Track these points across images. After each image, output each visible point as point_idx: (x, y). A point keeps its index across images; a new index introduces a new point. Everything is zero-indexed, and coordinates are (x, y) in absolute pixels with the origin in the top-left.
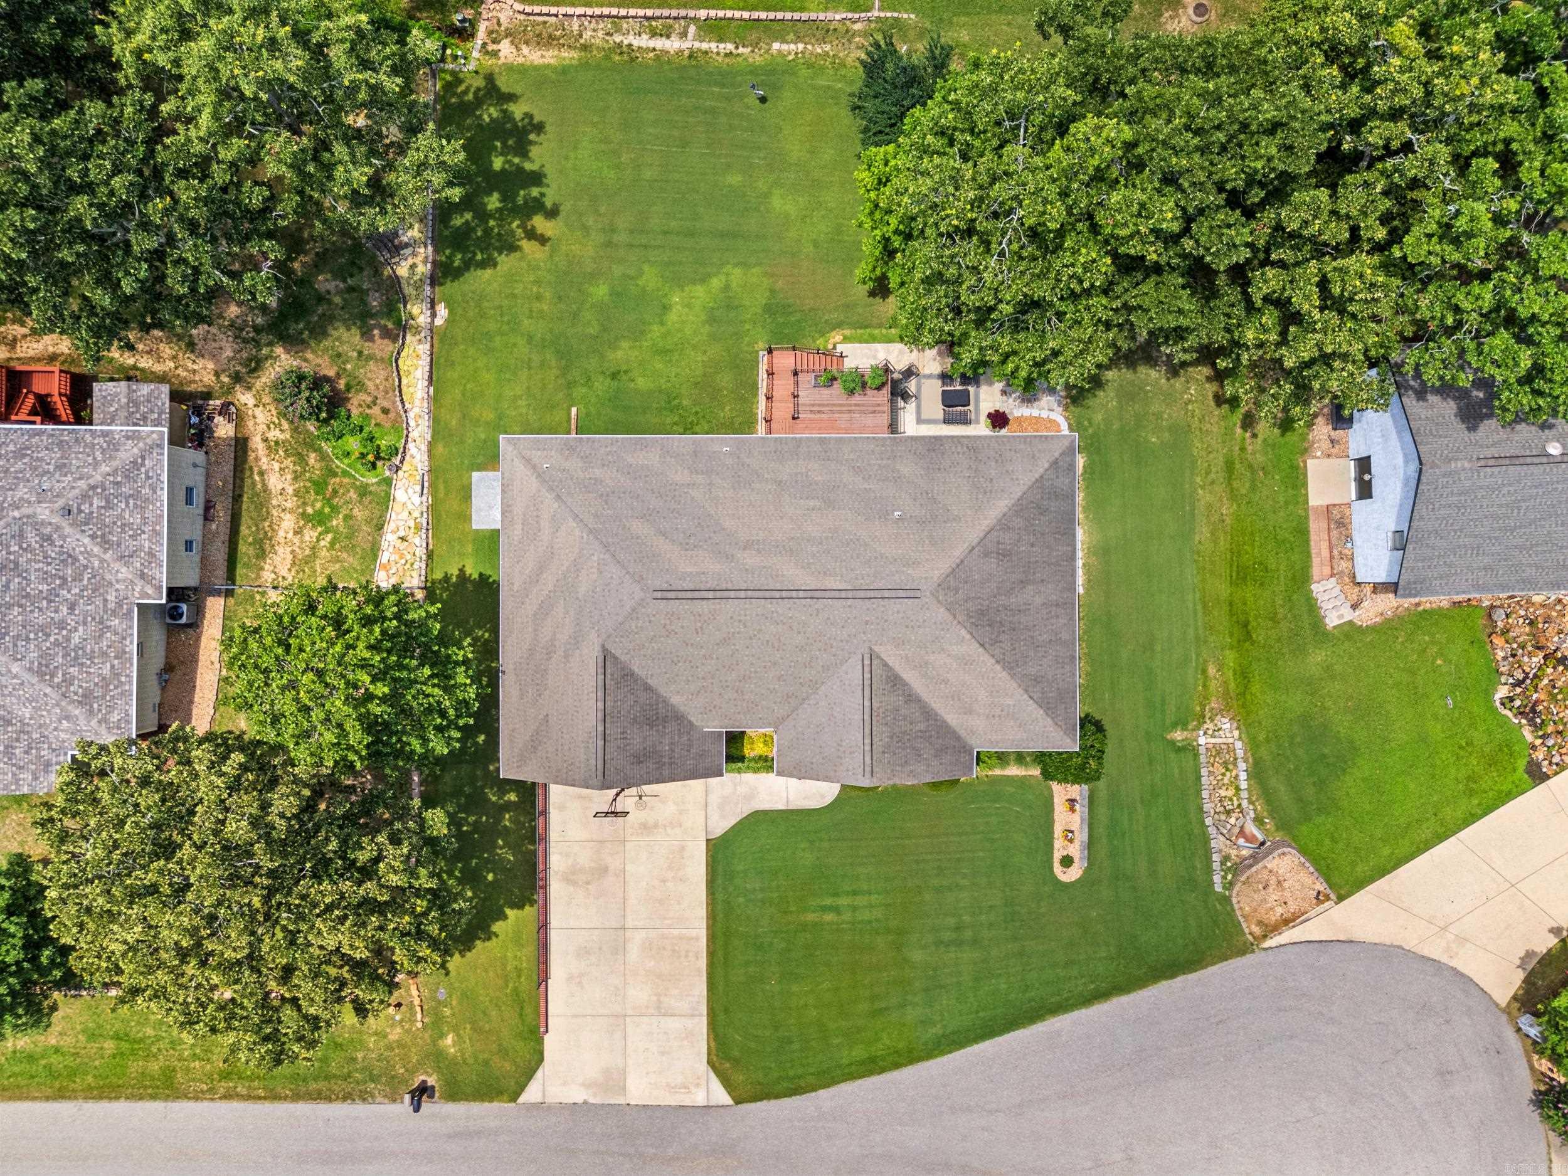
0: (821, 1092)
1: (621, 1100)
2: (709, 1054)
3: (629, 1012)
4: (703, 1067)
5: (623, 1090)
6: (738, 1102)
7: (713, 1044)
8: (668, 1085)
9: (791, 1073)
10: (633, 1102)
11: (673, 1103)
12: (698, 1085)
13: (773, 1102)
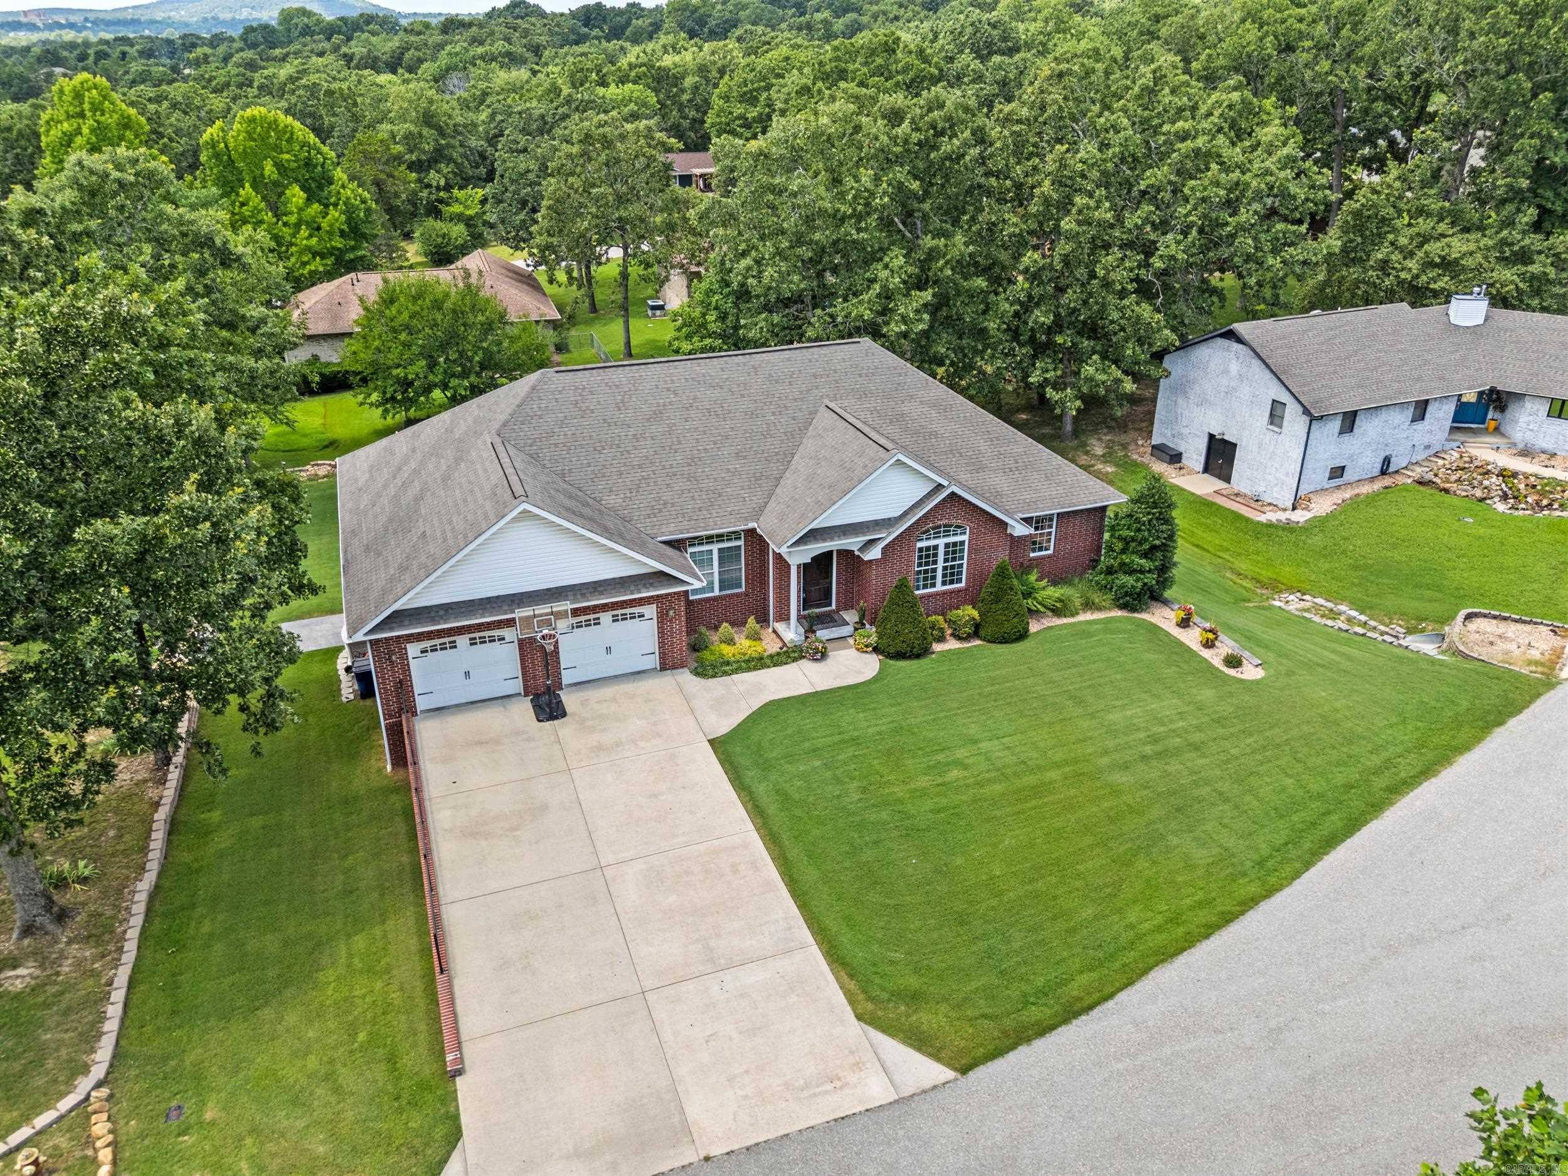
0: (1122, 996)
1: (690, 1156)
2: (852, 1001)
3: (648, 984)
4: (854, 1028)
5: (685, 1131)
6: (964, 1070)
7: (852, 985)
8: (787, 1086)
9: (1040, 981)
10: (716, 1151)
11: (817, 1119)
12: (858, 1066)
13: (1039, 1044)
